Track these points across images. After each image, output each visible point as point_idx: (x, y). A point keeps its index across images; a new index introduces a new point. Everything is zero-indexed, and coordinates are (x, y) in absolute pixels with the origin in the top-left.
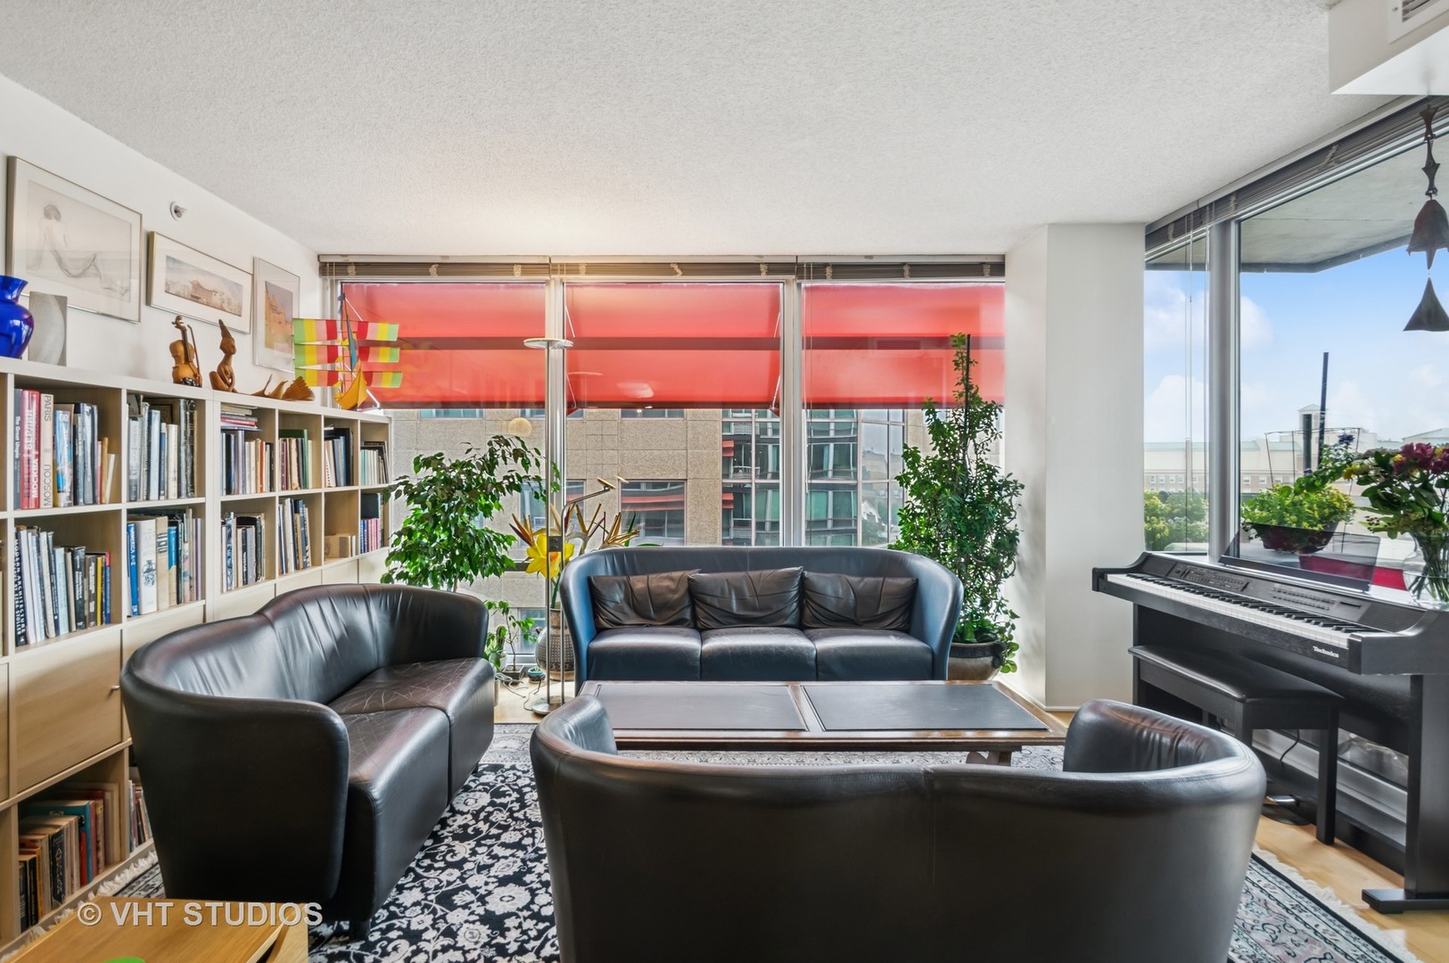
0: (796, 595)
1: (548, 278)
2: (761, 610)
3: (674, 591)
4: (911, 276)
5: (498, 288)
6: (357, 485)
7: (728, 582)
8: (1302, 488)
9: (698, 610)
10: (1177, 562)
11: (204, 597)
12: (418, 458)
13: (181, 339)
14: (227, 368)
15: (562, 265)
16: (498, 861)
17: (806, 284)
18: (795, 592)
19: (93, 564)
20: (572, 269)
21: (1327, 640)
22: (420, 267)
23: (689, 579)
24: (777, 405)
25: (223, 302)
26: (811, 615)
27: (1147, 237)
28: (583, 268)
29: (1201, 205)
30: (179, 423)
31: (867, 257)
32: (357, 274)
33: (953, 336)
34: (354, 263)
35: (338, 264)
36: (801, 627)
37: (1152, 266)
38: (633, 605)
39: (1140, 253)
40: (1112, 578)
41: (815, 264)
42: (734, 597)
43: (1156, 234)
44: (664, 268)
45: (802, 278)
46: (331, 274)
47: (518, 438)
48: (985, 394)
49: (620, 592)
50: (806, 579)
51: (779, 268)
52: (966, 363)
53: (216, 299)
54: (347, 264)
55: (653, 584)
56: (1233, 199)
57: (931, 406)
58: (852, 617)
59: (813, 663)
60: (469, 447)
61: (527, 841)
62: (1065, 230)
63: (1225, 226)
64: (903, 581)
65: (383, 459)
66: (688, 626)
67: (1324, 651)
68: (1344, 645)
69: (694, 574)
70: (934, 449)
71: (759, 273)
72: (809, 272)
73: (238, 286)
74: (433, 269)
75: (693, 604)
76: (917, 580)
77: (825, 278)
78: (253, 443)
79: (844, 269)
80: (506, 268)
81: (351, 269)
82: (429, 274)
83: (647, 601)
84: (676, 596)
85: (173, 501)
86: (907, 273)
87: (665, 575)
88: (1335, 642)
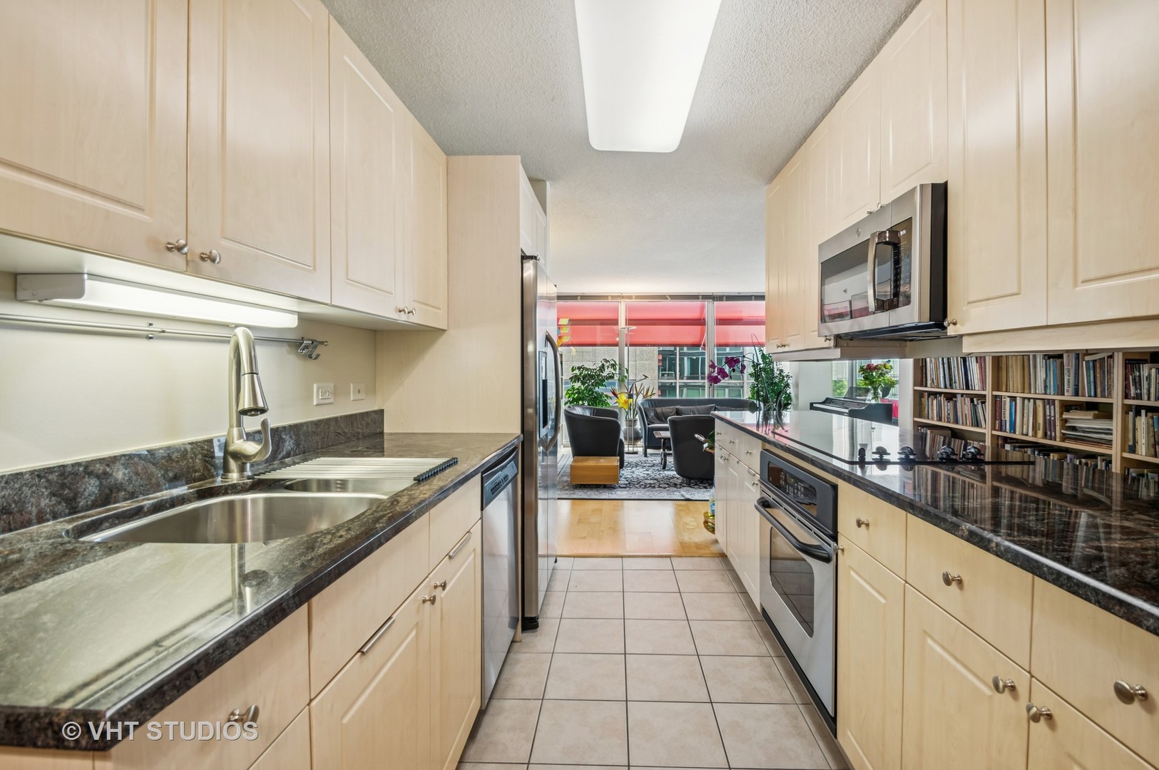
1: (620, 301)
4: (755, 300)
7: (690, 410)
12: (574, 367)
15: (626, 296)
17: (716, 303)
20: (631, 297)
22: (574, 297)
23: (677, 409)
24: (704, 345)
28: (634, 297)
31: (738, 293)
38: (657, 417)
41: (719, 296)
44: (663, 297)
45: (715, 300)
47: (612, 359)
49: (653, 413)
50: (717, 408)
51: (706, 297)
55: (664, 410)
60: (595, 363)
69: (678, 407)
71: (699, 299)
72: (717, 299)
77: (723, 301)
79: (731, 297)
80: (606, 297)
82: (577, 299)
83: (662, 416)
86: (753, 299)
87: (666, 407)
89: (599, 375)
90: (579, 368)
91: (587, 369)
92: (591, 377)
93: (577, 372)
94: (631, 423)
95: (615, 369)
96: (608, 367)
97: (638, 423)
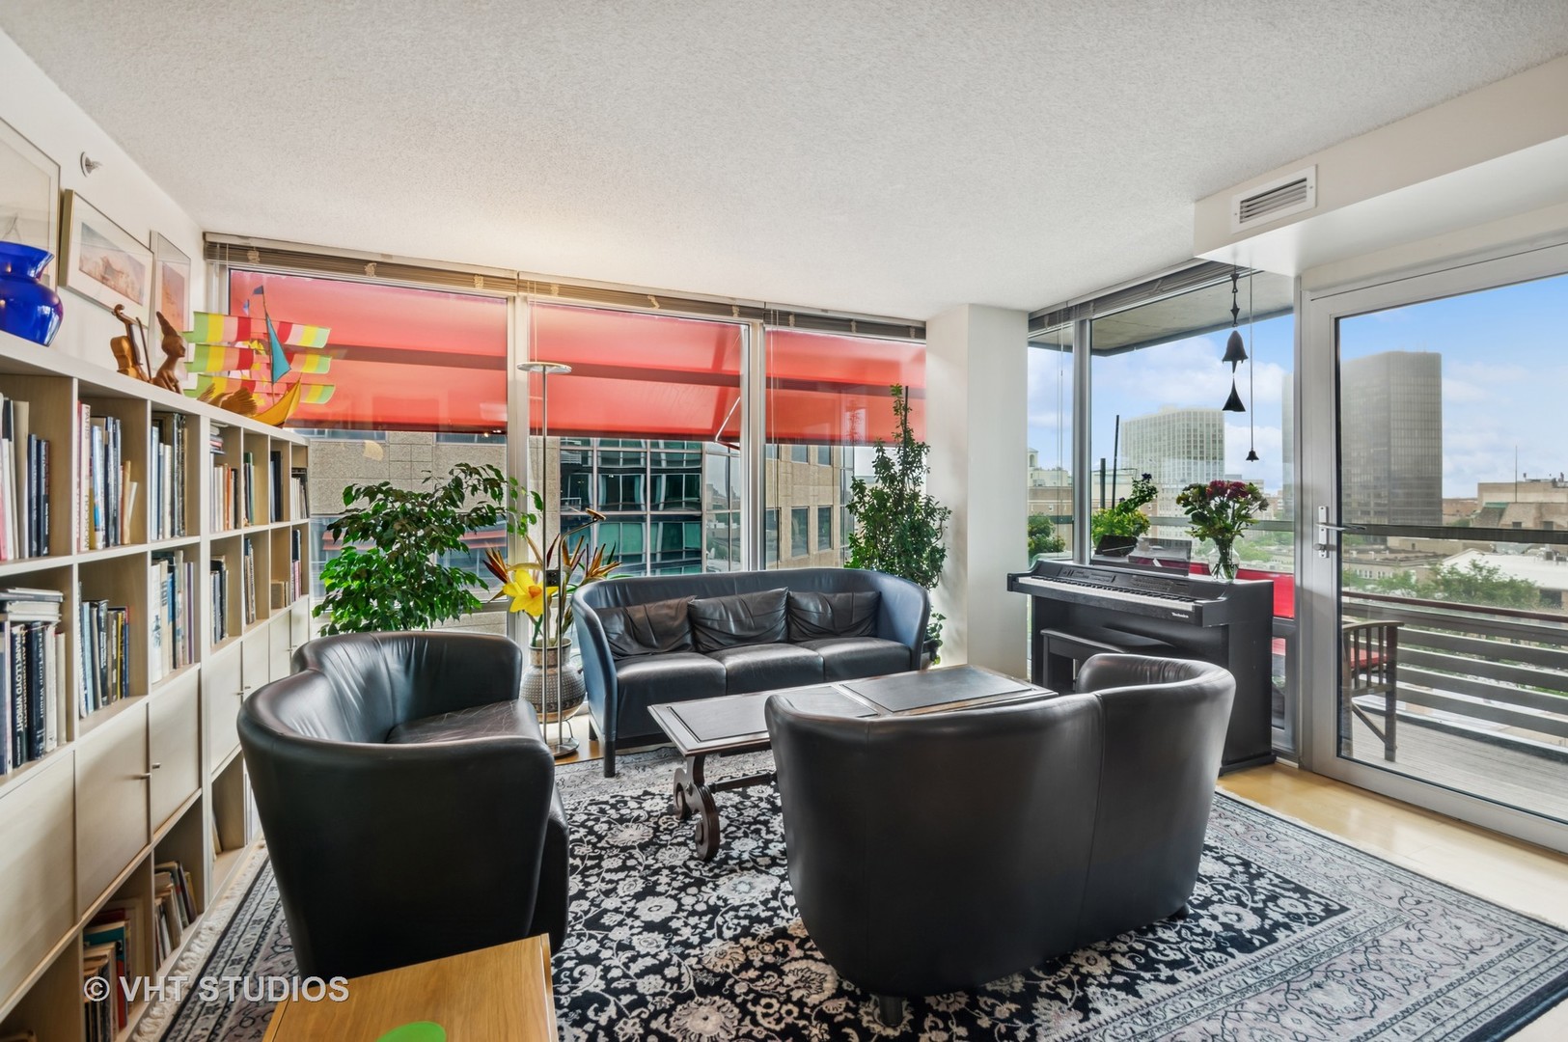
0: (783, 615)
1: (515, 294)
2: (756, 629)
3: (674, 618)
4: (857, 331)
5: (448, 297)
6: (289, 520)
7: (725, 607)
8: (1122, 511)
9: (698, 633)
10: (1062, 566)
11: (198, 660)
12: (351, 488)
13: (125, 334)
14: (170, 372)
15: (532, 282)
16: (618, 884)
17: (769, 328)
18: (783, 611)
19: (115, 622)
20: (544, 288)
21: (1179, 607)
22: (354, 265)
23: (689, 606)
25: (128, 286)
26: (798, 630)
27: (1030, 321)
28: (555, 288)
29: (1069, 305)
30: (172, 444)
31: (823, 310)
32: (261, 262)
33: (892, 386)
34: (257, 248)
35: (232, 247)
36: (790, 640)
37: (1032, 344)
38: (634, 634)
39: (1024, 332)
40: (1022, 580)
41: (780, 312)
42: (731, 619)
43: (1036, 321)
44: (640, 298)
45: (769, 323)
46: (223, 258)
47: (490, 467)
48: (917, 436)
49: (619, 623)
50: (793, 598)
51: (750, 311)
52: (903, 410)
53: (122, 282)
54: (247, 249)
55: (652, 613)
56: (1092, 304)
57: (880, 444)
58: (831, 629)
59: (821, 669)
60: (428, 475)
61: (631, 863)
62: (979, 309)
63: (1082, 323)
64: (870, 594)
65: (304, 489)
66: (690, 651)
67: (1179, 615)
68: (1190, 609)
69: (694, 601)
70: (877, 481)
71: (731, 314)
72: (775, 318)
73: (141, 266)
74: (369, 268)
75: (693, 630)
76: (880, 593)
77: (788, 325)
78: (221, 469)
79: (806, 319)
80: (466, 277)
81: (253, 255)
82: (364, 273)
83: (648, 629)
84: (677, 623)
85: (169, 543)
86: (854, 328)
87: (661, 603)
88: (1184, 608)
89: (440, 516)
90: (371, 493)
91: (402, 497)
92: (418, 520)
93: (363, 504)
94: (553, 654)
95: (498, 496)
96: (475, 489)
97: (575, 650)
